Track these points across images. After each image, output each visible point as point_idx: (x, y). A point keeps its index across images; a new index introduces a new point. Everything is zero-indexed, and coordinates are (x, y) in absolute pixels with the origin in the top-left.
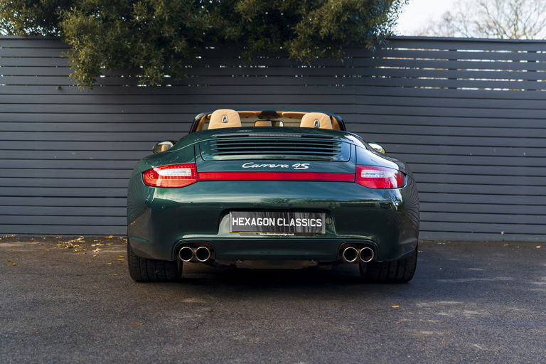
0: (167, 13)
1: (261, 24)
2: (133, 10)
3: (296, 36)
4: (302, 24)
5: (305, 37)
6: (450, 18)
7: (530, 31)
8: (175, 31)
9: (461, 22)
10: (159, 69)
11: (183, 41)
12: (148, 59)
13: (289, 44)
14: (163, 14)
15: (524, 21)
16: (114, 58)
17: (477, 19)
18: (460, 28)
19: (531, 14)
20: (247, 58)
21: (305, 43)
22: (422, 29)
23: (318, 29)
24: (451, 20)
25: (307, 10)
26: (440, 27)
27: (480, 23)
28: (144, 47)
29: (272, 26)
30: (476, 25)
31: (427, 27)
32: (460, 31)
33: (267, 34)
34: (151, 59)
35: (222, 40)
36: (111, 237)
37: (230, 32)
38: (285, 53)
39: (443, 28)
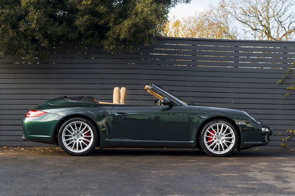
0: (38, 26)
1: (89, 30)
2: (19, 25)
3: (107, 38)
4: (110, 32)
5: (112, 39)
6: (224, 4)
7: (277, 14)
8: (42, 36)
9: (232, 7)
10: (33, 55)
11: (46, 41)
12: (27, 50)
13: (104, 42)
14: (35, 27)
15: (273, 7)
16: (9, 49)
17: (241, 6)
18: (231, 12)
19: (277, 3)
20: (81, 49)
21: (113, 42)
22: (206, 11)
23: (119, 35)
24: (225, 6)
25: (113, 25)
26: (218, 10)
27: (244, 9)
28: (25, 44)
29: (95, 31)
30: (241, 10)
31: (209, 10)
32: (230, 13)
33: (92, 36)
34: (28, 50)
35: (67, 40)
36: (5, 147)
37: (72, 36)
38: (102, 47)
39: (219, 11)
